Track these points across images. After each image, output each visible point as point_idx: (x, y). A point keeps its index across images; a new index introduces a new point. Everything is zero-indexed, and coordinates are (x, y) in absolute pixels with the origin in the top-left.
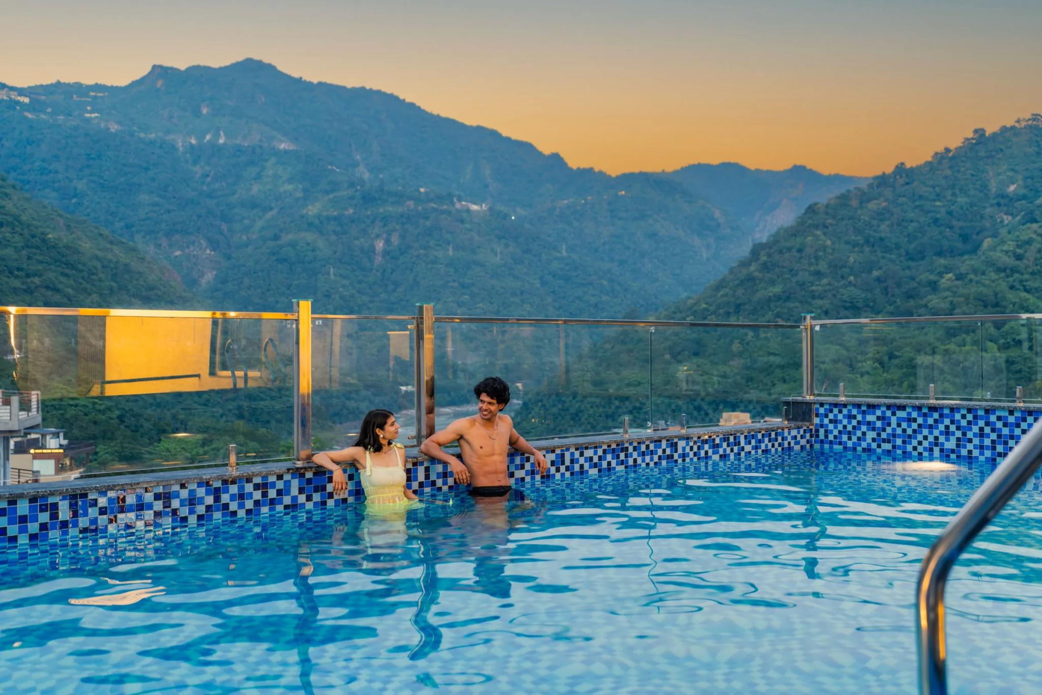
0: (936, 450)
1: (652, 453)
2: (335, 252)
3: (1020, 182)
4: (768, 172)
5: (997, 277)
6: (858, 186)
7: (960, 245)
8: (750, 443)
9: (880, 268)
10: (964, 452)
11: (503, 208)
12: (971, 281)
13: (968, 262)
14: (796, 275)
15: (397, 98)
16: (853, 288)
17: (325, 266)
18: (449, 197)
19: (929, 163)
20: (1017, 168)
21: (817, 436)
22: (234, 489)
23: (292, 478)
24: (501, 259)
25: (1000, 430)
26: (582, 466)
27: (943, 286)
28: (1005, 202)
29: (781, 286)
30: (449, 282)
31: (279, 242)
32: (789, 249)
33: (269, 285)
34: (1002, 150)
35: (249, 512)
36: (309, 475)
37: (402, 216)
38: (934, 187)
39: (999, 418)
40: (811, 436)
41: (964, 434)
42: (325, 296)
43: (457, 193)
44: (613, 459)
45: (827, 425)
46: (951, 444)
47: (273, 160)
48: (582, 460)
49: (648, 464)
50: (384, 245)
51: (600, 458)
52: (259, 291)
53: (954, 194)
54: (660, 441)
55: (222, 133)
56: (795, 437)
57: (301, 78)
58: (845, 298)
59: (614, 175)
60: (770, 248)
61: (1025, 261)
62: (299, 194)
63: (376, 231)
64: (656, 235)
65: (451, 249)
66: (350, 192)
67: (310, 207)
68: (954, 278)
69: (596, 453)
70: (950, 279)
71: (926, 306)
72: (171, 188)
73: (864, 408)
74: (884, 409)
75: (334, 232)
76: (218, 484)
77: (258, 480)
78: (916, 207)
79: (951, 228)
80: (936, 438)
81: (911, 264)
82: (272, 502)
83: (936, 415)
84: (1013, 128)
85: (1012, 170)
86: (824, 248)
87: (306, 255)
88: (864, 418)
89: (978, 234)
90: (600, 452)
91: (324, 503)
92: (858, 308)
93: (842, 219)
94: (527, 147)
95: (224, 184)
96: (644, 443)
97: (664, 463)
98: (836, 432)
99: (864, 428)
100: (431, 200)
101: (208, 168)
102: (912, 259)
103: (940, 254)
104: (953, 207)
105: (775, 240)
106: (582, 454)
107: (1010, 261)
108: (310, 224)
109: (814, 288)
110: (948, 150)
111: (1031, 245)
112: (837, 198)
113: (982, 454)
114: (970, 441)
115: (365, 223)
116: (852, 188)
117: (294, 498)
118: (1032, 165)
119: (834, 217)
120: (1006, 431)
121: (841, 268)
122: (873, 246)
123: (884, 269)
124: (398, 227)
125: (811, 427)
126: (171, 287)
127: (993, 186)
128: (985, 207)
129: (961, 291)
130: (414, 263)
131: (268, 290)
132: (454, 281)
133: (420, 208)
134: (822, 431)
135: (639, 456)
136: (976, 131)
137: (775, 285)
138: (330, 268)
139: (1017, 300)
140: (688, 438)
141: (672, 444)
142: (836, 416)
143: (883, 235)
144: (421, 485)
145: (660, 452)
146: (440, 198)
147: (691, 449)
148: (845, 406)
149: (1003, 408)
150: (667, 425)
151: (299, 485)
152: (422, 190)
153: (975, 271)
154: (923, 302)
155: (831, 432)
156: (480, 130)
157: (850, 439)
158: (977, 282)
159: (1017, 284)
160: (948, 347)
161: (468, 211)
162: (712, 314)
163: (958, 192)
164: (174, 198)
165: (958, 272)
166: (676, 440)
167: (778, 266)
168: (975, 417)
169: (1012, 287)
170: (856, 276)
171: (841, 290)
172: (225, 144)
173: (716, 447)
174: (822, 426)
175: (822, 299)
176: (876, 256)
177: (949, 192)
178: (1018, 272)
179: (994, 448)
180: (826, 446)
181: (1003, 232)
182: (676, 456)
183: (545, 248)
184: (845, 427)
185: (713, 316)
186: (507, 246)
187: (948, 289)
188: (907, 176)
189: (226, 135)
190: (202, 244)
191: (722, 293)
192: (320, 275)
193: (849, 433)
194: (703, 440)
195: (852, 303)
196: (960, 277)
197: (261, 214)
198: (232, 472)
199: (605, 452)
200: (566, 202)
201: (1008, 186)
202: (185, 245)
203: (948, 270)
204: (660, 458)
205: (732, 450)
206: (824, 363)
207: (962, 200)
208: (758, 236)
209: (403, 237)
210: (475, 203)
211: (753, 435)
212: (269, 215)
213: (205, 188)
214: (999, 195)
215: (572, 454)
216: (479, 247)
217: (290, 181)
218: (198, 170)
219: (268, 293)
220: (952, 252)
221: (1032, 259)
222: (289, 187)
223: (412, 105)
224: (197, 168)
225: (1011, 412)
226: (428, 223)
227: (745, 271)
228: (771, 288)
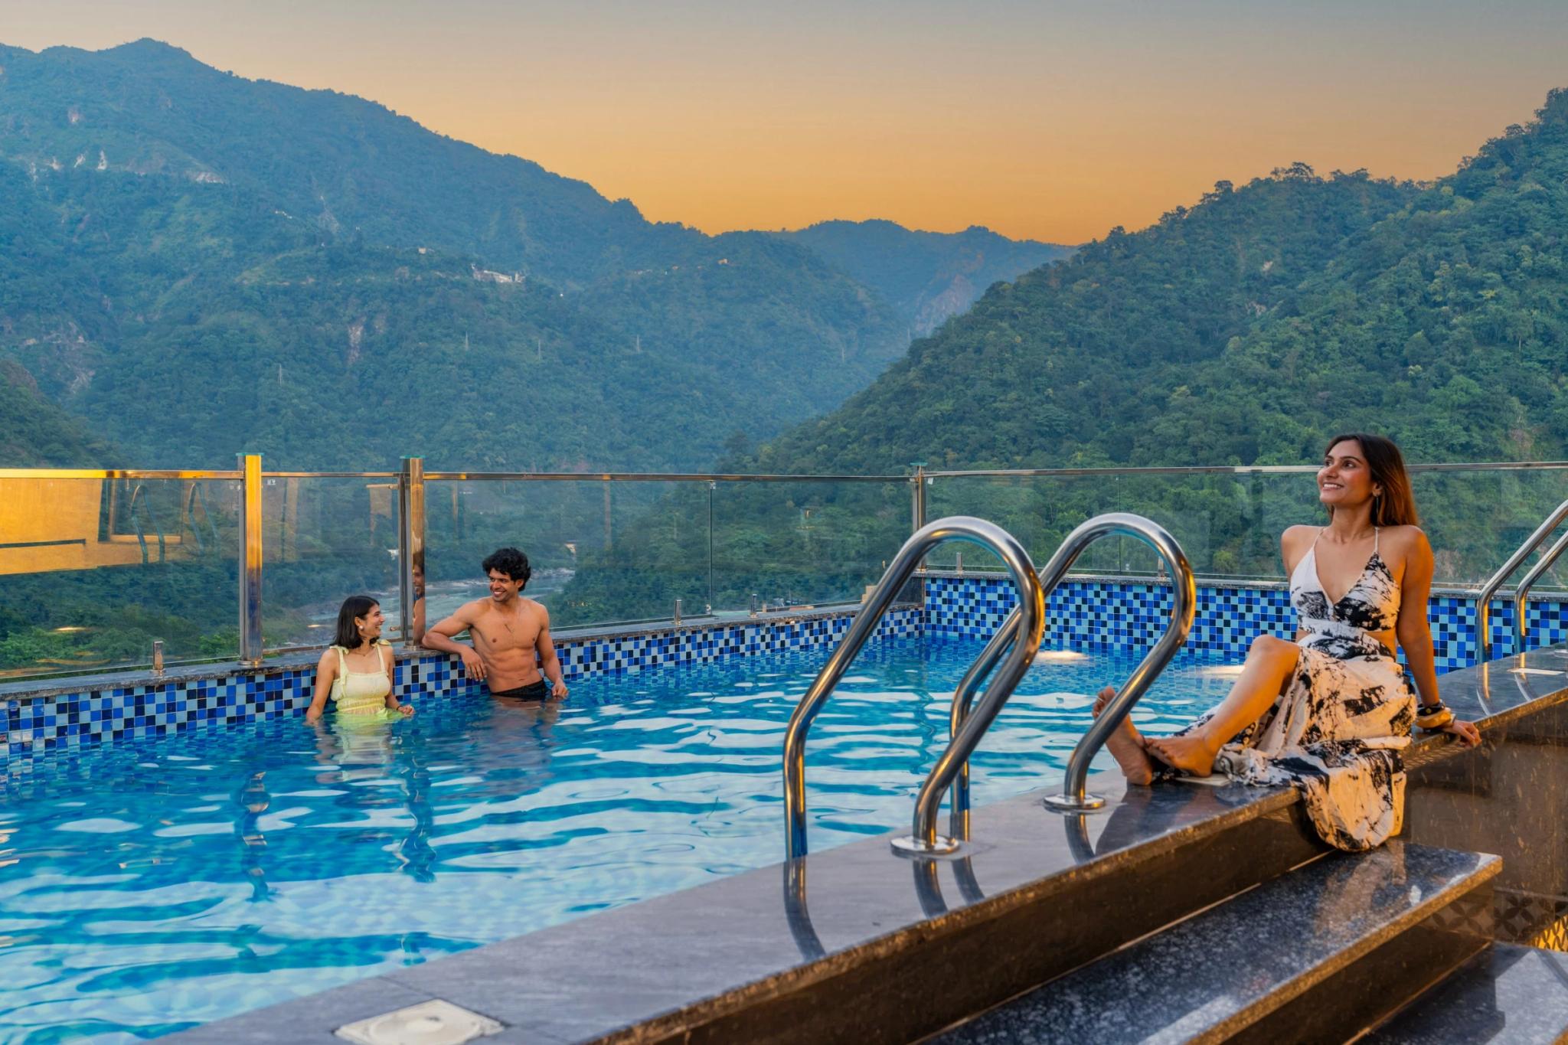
0: (1066, 636)
1: (711, 644)
2: (286, 344)
3: (1279, 259)
4: (934, 234)
5: (1246, 391)
6: (1059, 259)
7: (1198, 346)
8: (840, 630)
9: (1089, 377)
10: (1097, 639)
11: (545, 281)
12: (1211, 396)
13: (1207, 370)
14: (973, 385)
15: (383, 109)
16: (1050, 406)
17: (270, 365)
18: (462, 263)
19: (1155, 229)
20: (1274, 238)
21: (929, 620)
22: (161, 698)
23: (238, 683)
24: (544, 358)
25: (1137, 610)
26: (618, 663)
27: (1173, 403)
28: (1258, 286)
29: (952, 402)
30: (463, 390)
31: (196, 327)
32: (963, 349)
33: (181, 392)
34: (1253, 213)
35: (181, 726)
36: (260, 679)
37: (391, 290)
38: (1163, 263)
39: (1136, 596)
40: (921, 620)
41: (1098, 616)
42: (270, 411)
43: (476, 256)
44: (659, 653)
45: (940, 606)
46: (1082, 629)
47: (186, 199)
48: (618, 656)
49: (705, 659)
50: (362, 333)
51: (643, 653)
52: (164, 402)
53: (1189, 274)
54: (722, 629)
55: (102, 154)
56: (900, 622)
57: (230, 72)
58: (1040, 419)
59: (711, 235)
60: (937, 346)
61: (1283, 370)
62: (228, 253)
63: (350, 312)
64: (773, 324)
65: (467, 341)
66: (310, 251)
67: (246, 274)
68: (1189, 392)
69: (636, 646)
70: (1181, 394)
71: (1151, 431)
72: (18, 240)
73: (983, 584)
74: (1006, 585)
75: (284, 312)
76: (140, 692)
77: (193, 686)
78: (1139, 290)
79: (1185, 320)
80: (1066, 621)
81: (1131, 371)
82: (212, 714)
83: (1066, 593)
84: (1268, 181)
85: (1268, 241)
86: (1013, 347)
87: (239, 348)
88: (983, 597)
89: (1222, 329)
90: (642, 644)
91: (279, 714)
92: (1059, 435)
93: (1037, 306)
94: (581, 190)
95: (106, 234)
96: (700, 632)
97: (727, 656)
98: (950, 615)
99: (983, 610)
100: (437, 267)
101: (80, 209)
102: (1134, 365)
103: (1171, 358)
104: (1188, 292)
105: (943, 335)
106: (618, 648)
107: (1263, 369)
108: (247, 300)
109: (997, 405)
110: (1181, 210)
111: (1291, 347)
112: (1031, 274)
113: (1117, 640)
114: (1104, 624)
115: (332, 299)
116: (1050, 262)
117: (241, 709)
118: (1294, 234)
119: (1026, 303)
120: (1143, 612)
121: (1034, 377)
122: (1079, 346)
123: (1094, 378)
124: (384, 307)
125: (920, 609)
126: (21, 396)
127: (1242, 262)
128: (1230, 293)
129: (1200, 410)
130: (409, 362)
131: (179, 401)
132: (472, 390)
133: (419, 278)
134: (934, 614)
135: (693, 649)
136: (1219, 184)
137: (942, 400)
138: (278, 368)
139: (1272, 424)
140: (758, 625)
141: (737, 633)
142: (950, 594)
143: (1093, 330)
144: (407, 689)
145: (721, 643)
146: (450, 264)
147: (763, 638)
148: (961, 581)
149: (1139, 584)
150: (787, 604)
151: (247, 691)
152: (422, 251)
153: (1217, 383)
154: (1147, 427)
155: (945, 615)
156: (512, 163)
157: (967, 623)
158: (1220, 399)
159: (1272, 403)
160: (1180, 489)
161: (493, 283)
162: (854, 442)
163: (1195, 271)
164: (24, 254)
165: (1194, 384)
166: (742, 628)
167: (948, 373)
168: (1110, 595)
169: (1265, 406)
170: (1055, 388)
171: (1036, 408)
172: (107, 172)
173: (795, 636)
174: (934, 607)
175: (1009, 420)
176: (1082, 360)
177: (1183, 271)
178: (1274, 384)
179: (1130, 633)
180: (939, 633)
181: (1255, 327)
182: (742, 648)
183: (609, 341)
184: (961, 608)
185: (855, 445)
186: (552, 337)
187: (1181, 408)
188: (1126, 245)
189: (108, 159)
190: (70, 328)
191: (868, 410)
192: (262, 380)
193: (966, 615)
194: (778, 628)
195: (1050, 427)
196: (1197, 391)
197: (167, 282)
198: (158, 676)
199: (648, 644)
200: (640, 273)
201: (1262, 264)
202: (43, 329)
203: (1181, 380)
204: (721, 651)
205: (816, 640)
206: (1010, 513)
207: (1200, 281)
208: (919, 328)
209: (392, 322)
210: (503, 273)
211: (844, 621)
212: (180, 284)
213: (75, 240)
214: (1250, 276)
215: (606, 648)
216: (510, 339)
217: (214, 231)
218: (63, 212)
219: (179, 406)
220: (1187, 356)
221: (1292, 367)
222: (212, 242)
223: (407, 120)
224: (62, 209)
225: (1150, 589)
226: (432, 302)
227: (901, 380)
228: (937, 405)
